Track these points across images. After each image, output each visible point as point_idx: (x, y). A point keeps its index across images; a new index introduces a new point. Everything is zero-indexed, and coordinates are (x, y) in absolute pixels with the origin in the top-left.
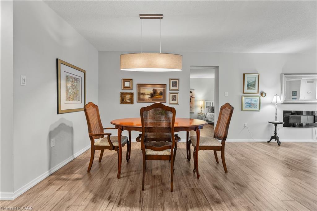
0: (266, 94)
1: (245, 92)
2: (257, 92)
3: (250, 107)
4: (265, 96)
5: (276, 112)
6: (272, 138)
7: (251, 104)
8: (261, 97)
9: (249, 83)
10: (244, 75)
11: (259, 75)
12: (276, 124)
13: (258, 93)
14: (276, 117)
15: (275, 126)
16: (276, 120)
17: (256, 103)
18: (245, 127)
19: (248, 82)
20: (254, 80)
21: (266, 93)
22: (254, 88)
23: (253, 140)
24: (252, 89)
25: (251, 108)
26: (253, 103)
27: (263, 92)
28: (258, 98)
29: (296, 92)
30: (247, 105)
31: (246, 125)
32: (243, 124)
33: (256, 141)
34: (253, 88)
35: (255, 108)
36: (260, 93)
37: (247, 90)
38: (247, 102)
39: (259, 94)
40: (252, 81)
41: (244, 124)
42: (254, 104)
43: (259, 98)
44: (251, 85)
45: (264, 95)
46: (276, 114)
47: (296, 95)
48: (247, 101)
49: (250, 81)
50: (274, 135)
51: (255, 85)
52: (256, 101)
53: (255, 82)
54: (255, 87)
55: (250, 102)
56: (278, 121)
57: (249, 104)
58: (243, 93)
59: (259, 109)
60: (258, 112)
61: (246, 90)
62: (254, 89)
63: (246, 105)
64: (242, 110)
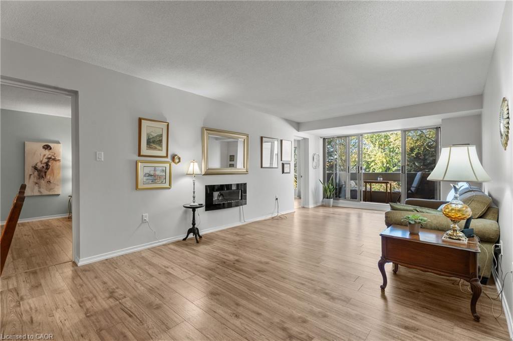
0: (179, 159)
1: (142, 154)
2: (165, 155)
3: (153, 182)
4: (178, 162)
5: (194, 189)
6: (190, 231)
7: (154, 176)
8: (173, 164)
9: (151, 137)
10: (140, 120)
11: (168, 125)
12: (194, 209)
13: (167, 156)
14: (194, 197)
15: (192, 212)
16: (194, 202)
17: (164, 174)
18: (144, 221)
19: (148, 135)
20: (159, 132)
21: (180, 156)
22: (160, 148)
23: (159, 242)
24: (155, 149)
25: (156, 183)
26: (159, 174)
27: (176, 155)
28: (167, 165)
29: (234, 156)
30: (147, 179)
31: (146, 216)
32: (141, 216)
33: (164, 243)
34: (158, 147)
35: (162, 183)
36: (172, 156)
37: (147, 149)
38: (146, 174)
39: (169, 159)
40: (156, 135)
41: (143, 216)
42: (160, 177)
43: (169, 165)
44: (154, 142)
45: (177, 160)
46: (194, 193)
47: (233, 161)
48: (147, 170)
49: (152, 133)
50: (191, 226)
51: (161, 141)
52: (163, 170)
53: (161, 136)
54: (161, 146)
55: (152, 173)
56: (196, 204)
57: (151, 176)
58: (139, 155)
59: (170, 185)
60: (167, 190)
61: (145, 150)
62: (159, 150)
63: (145, 178)
64: (137, 188)
